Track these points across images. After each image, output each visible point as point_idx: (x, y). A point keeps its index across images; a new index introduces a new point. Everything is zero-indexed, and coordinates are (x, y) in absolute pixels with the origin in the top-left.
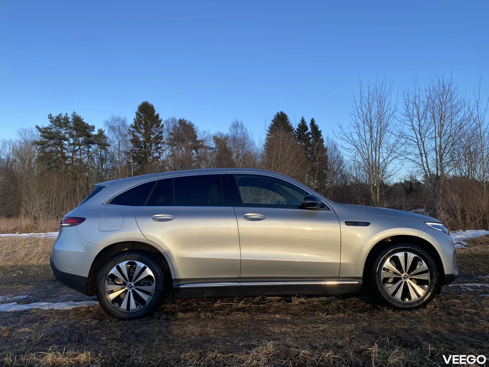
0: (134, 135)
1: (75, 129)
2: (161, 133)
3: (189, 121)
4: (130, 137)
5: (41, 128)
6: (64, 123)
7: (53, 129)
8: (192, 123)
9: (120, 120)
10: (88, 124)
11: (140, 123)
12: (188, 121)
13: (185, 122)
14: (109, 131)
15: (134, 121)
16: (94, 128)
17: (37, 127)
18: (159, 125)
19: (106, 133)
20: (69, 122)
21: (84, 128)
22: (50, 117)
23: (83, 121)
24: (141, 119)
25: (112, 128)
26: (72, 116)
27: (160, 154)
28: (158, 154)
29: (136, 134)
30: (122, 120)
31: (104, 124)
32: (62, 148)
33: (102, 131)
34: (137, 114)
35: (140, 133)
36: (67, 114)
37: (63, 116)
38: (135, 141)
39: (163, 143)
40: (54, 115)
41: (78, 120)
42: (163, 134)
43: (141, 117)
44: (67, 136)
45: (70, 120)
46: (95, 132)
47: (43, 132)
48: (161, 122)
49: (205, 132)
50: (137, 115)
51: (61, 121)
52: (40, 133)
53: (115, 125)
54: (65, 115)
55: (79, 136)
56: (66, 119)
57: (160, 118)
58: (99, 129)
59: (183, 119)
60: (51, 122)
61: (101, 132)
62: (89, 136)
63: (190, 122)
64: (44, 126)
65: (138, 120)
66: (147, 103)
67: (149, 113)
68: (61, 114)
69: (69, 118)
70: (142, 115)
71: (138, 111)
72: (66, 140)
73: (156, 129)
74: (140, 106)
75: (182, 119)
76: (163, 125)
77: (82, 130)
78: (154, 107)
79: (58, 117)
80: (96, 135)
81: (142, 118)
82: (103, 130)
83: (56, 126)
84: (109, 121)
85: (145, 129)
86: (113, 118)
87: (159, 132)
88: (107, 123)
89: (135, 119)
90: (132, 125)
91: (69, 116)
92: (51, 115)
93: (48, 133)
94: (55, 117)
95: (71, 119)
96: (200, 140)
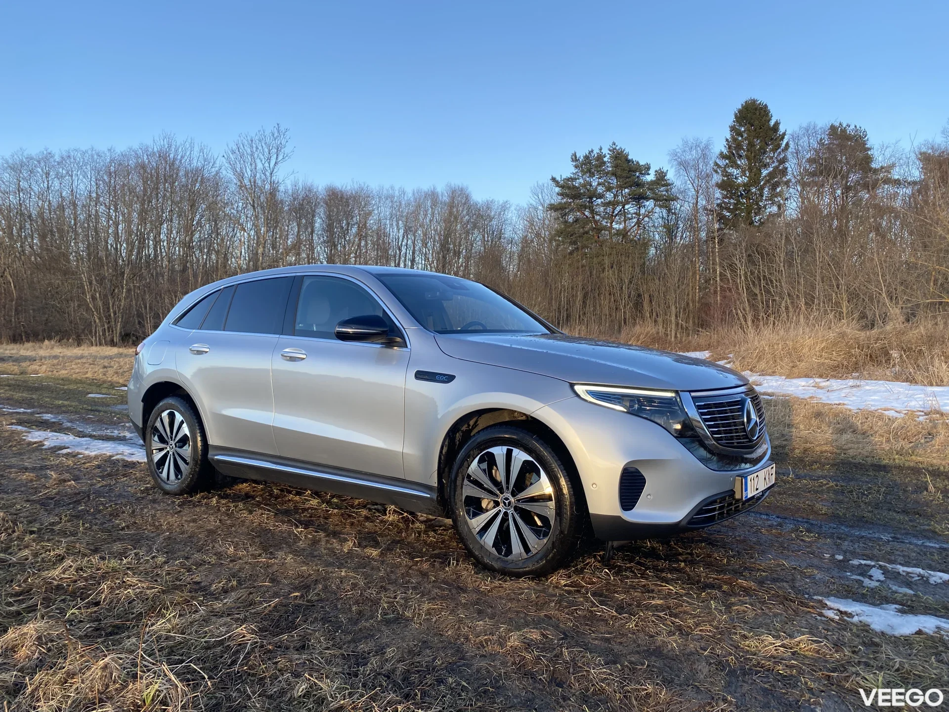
0: (726, 174)
1: (614, 174)
2: (783, 161)
3: (855, 126)
4: (717, 178)
5: (559, 180)
6: (596, 166)
7: (578, 179)
8: (863, 129)
9: (699, 146)
10: (638, 163)
11: (739, 147)
12: (852, 127)
13: (844, 131)
14: (677, 172)
15: (725, 143)
16: (649, 168)
17: (554, 179)
18: (779, 146)
19: (671, 176)
20: (604, 163)
21: (629, 171)
22: (575, 158)
23: (630, 157)
24: (740, 138)
25: (683, 165)
26: (610, 150)
27: (779, 207)
28: (775, 209)
29: (730, 170)
30: (702, 145)
31: (668, 158)
32: (592, 211)
33: (663, 172)
34: (733, 129)
35: (738, 167)
36: (601, 149)
37: (596, 151)
38: (727, 185)
39: (787, 183)
40: (581, 155)
41: (620, 157)
42: (787, 165)
43: (740, 134)
44: (600, 190)
45: (605, 159)
46: (651, 177)
47: (562, 187)
48: (783, 138)
49: (887, 147)
50: (731, 131)
51: (590, 163)
52: (557, 189)
53: (690, 156)
54: (598, 151)
55: (621, 187)
56: (600, 157)
57: (782, 129)
58: (657, 169)
59: (840, 124)
60: (576, 167)
61: (661, 176)
62: (639, 185)
63: (858, 127)
64: (564, 177)
65: (734, 140)
66: (754, 101)
67: (756, 123)
68: (592, 151)
69: (605, 156)
70: (743, 129)
71: (734, 121)
72: (601, 196)
73: (772, 155)
74: (740, 111)
75: (837, 124)
76: (787, 144)
77: (625, 175)
78: (769, 107)
79: (586, 157)
80: (652, 181)
81: (742, 136)
82: (665, 171)
83: (584, 173)
84: (677, 150)
85: (748, 158)
86: (686, 143)
87: (778, 161)
88: (674, 155)
89: (727, 140)
90: (721, 153)
91: (605, 151)
92: (575, 155)
93: (569, 188)
94: (582, 158)
95: (608, 156)
96: (882, 168)
